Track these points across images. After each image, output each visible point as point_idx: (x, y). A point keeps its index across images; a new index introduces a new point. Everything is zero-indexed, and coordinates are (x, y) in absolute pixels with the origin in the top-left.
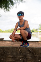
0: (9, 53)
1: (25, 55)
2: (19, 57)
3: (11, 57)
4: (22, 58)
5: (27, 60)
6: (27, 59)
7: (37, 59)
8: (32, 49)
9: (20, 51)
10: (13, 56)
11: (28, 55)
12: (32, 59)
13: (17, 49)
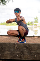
0: (6, 49)
1: (22, 51)
2: (16, 53)
3: (9, 52)
4: (19, 53)
5: (24, 56)
6: (24, 54)
7: (34, 55)
8: (29, 45)
9: (17, 47)
10: (11, 52)
11: (25, 51)
12: (28, 55)
13: (14, 45)
